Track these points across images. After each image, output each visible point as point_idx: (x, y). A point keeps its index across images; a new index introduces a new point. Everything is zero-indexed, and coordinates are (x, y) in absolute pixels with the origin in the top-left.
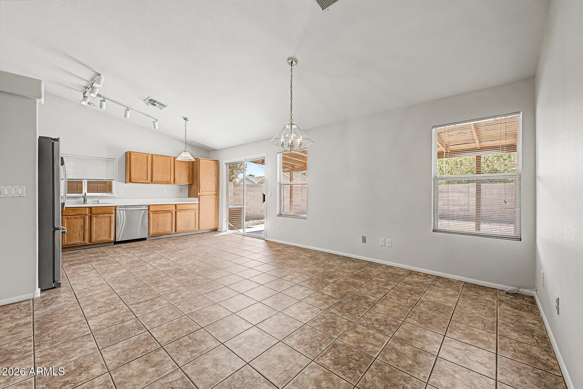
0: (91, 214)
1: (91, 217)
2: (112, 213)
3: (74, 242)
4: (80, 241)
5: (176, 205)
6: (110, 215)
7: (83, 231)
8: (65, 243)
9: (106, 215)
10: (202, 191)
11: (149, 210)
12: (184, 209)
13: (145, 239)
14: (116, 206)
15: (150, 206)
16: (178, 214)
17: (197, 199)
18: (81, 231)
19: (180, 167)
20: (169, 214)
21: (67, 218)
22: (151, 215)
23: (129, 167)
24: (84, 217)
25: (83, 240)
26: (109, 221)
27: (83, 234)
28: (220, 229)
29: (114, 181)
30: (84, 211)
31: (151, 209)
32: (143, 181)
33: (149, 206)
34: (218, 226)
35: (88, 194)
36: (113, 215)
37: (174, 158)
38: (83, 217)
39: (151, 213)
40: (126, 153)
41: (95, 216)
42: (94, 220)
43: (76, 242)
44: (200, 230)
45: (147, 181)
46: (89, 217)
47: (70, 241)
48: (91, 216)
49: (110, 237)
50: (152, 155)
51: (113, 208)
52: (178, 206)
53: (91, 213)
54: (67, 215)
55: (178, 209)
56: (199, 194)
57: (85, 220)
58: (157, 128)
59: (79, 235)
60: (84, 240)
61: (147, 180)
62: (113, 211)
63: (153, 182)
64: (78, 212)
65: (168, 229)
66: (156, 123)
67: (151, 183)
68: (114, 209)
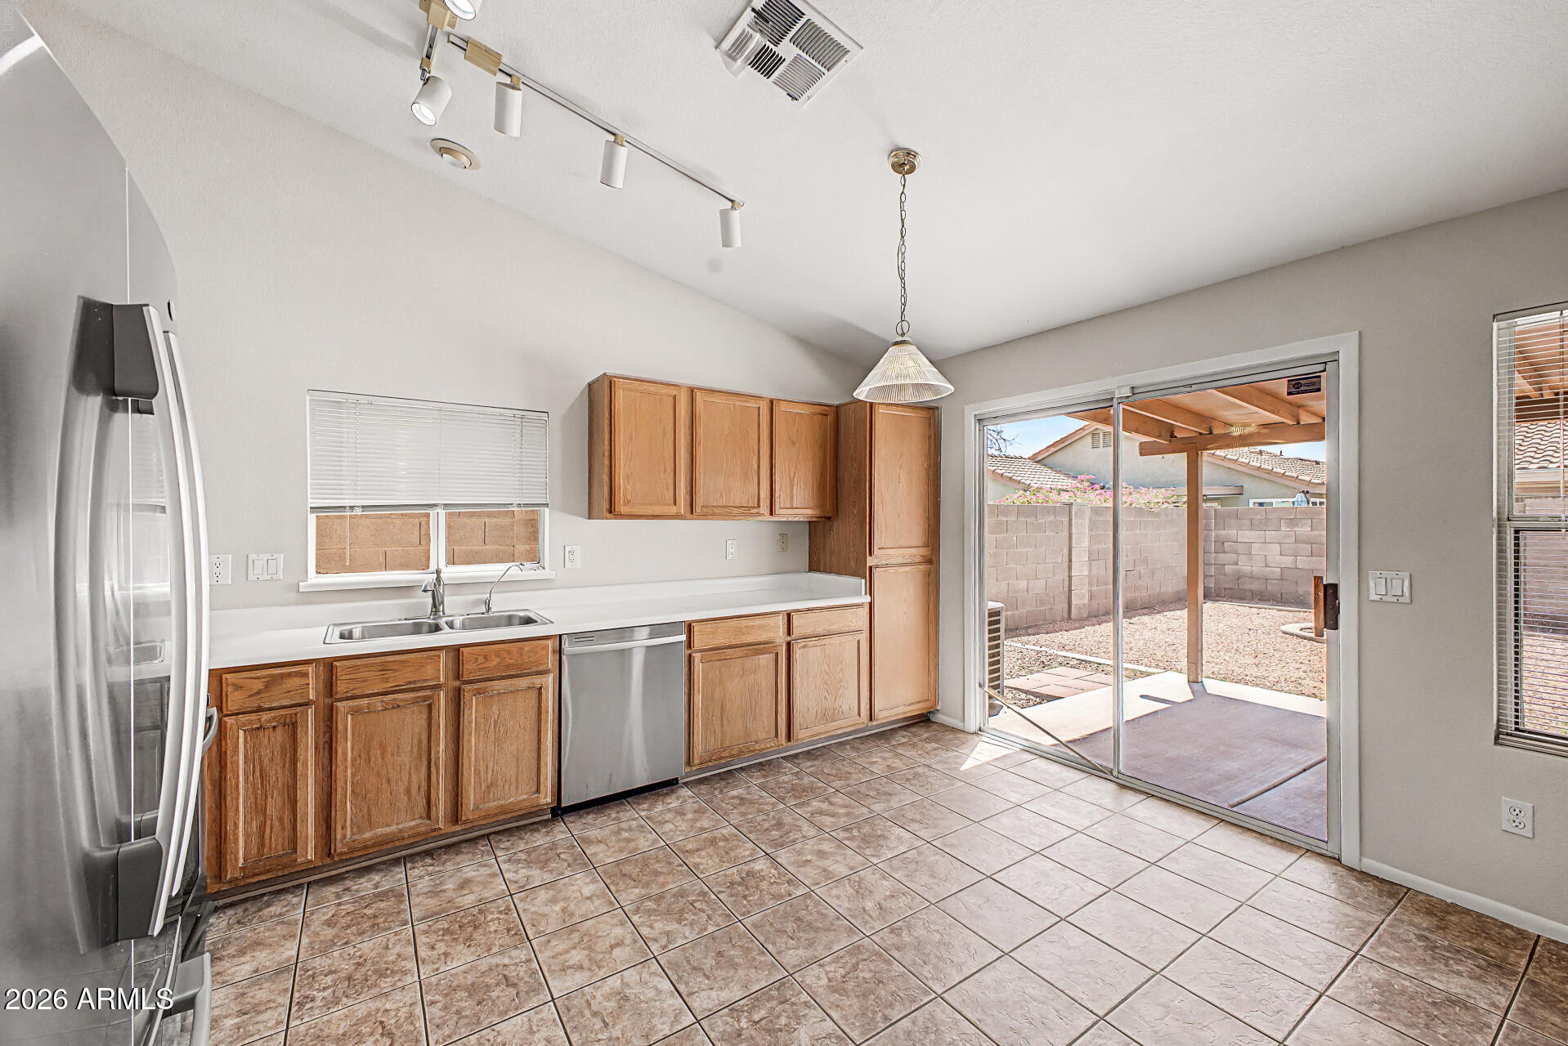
0: (457, 683)
1: (458, 692)
2: (546, 672)
3: (387, 830)
4: (413, 823)
5: (789, 615)
6: (538, 681)
7: (424, 769)
8: (344, 837)
9: (523, 683)
10: (883, 545)
11: (689, 645)
12: (820, 630)
13: (672, 784)
14: (560, 636)
15: (696, 628)
16: (797, 654)
17: (863, 581)
18: (417, 769)
19: (794, 443)
20: (765, 660)
21: (355, 712)
22: (698, 667)
23: (607, 447)
24: (430, 697)
25: (425, 815)
26: (533, 713)
27: (424, 784)
28: (944, 715)
29: (547, 510)
30: (429, 671)
31: (698, 643)
32: (658, 510)
33: (689, 627)
34: (936, 703)
35: (451, 573)
36: (550, 680)
37: (772, 402)
38: (425, 698)
39: (697, 657)
40: (590, 385)
41: (478, 692)
42: (472, 711)
43: (394, 828)
44: (874, 723)
45: (673, 510)
46: (450, 695)
47: (371, 826)
48: (459, 689)
49: (538, 791)
50: (692, 391)
51: (550, 643)
52: (795, 619)
53: (458, 677)
54: (358, 692)
55: (796, 632)
56: (870, 561)
57: (435, 713)
58: (738, 242)
59: (408, 791)
60: (429, 818)
61: (675, 503)
62: (551, 661)
63: (698, 509)
64: (401, 678)
65: (762, 728)
66: (736, 215)
67: (689, 515)
68: (554, 652)
